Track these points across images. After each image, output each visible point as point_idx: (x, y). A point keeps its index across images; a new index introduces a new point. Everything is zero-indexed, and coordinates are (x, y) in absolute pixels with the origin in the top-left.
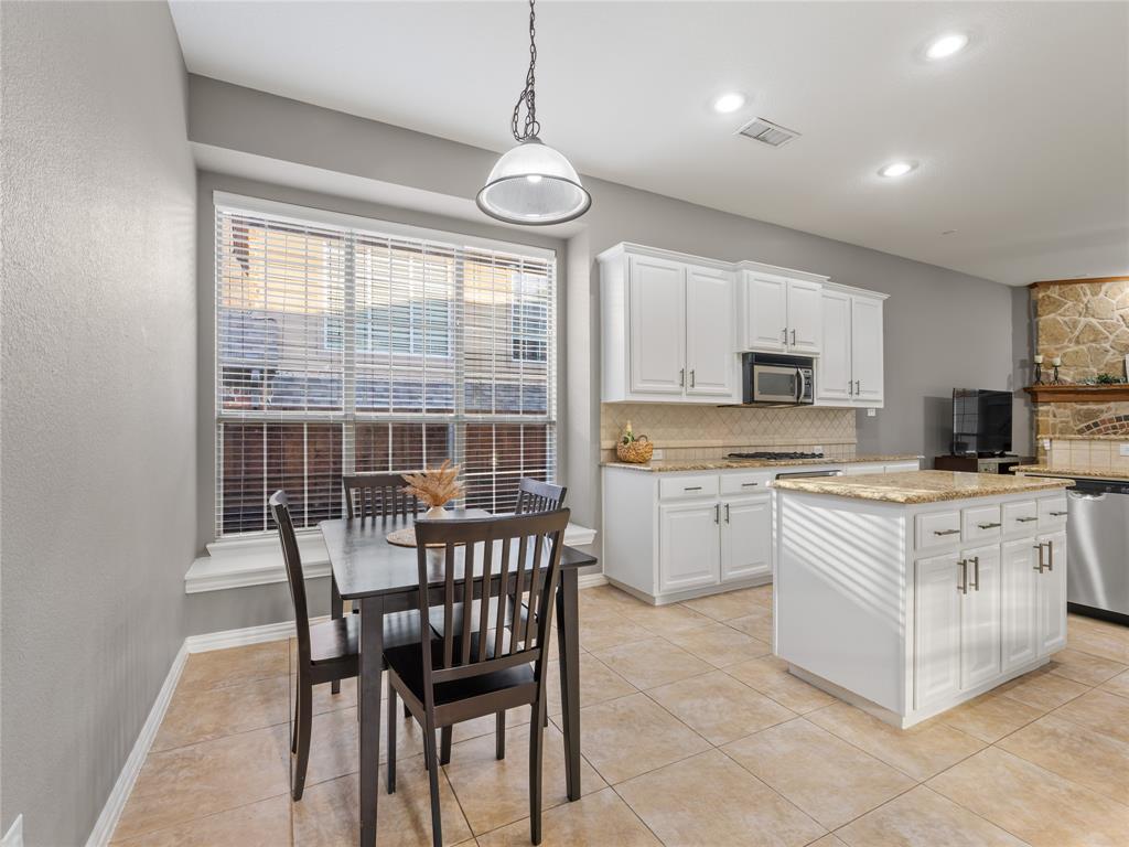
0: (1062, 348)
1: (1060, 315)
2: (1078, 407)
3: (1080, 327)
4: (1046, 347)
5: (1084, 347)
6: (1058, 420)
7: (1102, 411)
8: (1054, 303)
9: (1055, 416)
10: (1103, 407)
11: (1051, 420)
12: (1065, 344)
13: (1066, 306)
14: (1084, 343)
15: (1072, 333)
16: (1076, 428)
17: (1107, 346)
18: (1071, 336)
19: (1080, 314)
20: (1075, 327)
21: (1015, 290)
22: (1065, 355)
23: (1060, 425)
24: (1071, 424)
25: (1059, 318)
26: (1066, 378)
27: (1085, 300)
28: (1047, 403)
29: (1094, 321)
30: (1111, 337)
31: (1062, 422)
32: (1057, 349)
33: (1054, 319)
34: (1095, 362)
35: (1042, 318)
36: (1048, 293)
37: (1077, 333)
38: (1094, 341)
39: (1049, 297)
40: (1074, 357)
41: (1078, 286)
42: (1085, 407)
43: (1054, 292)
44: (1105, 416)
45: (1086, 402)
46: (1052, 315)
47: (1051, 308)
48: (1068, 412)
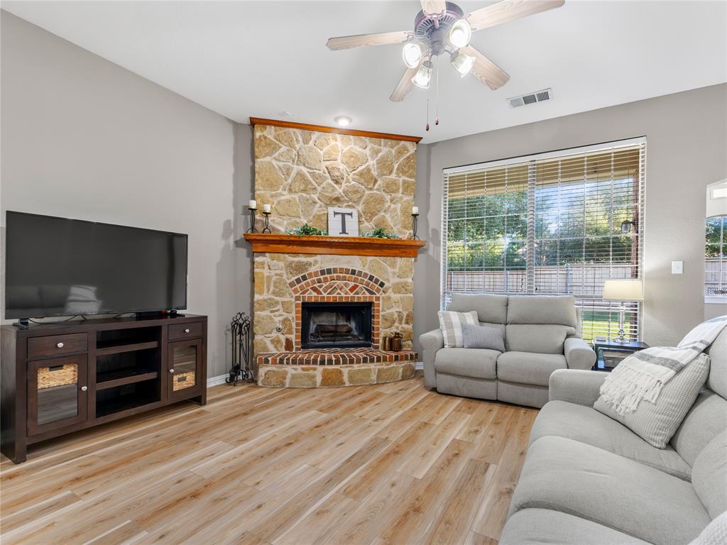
0: (276, 196)
1: (276, 159)
2: (290, 258)
3: (293, 174)
4: (262, 192)
5: (296, 196)
6: (273, 272)
7: (310, 264)
8: (270, 145)
9: (270, 269)
10: (311, 259)
11: (266, 272)
12: (280, 191)
13: (281, 150)
14: (296, 192)
15: (286, 180)
16: (289, 282)
17: (315, 197)
18: (285, 183)
19: (293, 161)
20: (288, 174)
21: (236, 125)
22: (279, 202)
23: (274, 279)
24: (285, 277)
25: (274, 163)
26: (279, 228)
27: (298, 147)
28: (263, 253)
29: (305, 170)
30: (319, 189)
31: (276, 275)
32: (272, 196)
33: (270, 163)
34: (306, 214)
35: (259, 160)
36: (265, 133)
37: (290, 181)
38: (304, 191)
39: (265, 138)
40: (287, 206)
41: (291, 130)
42: (296, 259)
43: (270, 132)
44: (312, 269)
45: (296, 254)
46: (268, 159)
47: (267, 150)
48: (282, 264)
